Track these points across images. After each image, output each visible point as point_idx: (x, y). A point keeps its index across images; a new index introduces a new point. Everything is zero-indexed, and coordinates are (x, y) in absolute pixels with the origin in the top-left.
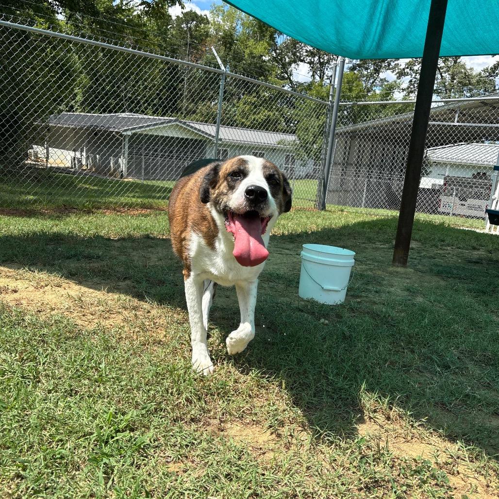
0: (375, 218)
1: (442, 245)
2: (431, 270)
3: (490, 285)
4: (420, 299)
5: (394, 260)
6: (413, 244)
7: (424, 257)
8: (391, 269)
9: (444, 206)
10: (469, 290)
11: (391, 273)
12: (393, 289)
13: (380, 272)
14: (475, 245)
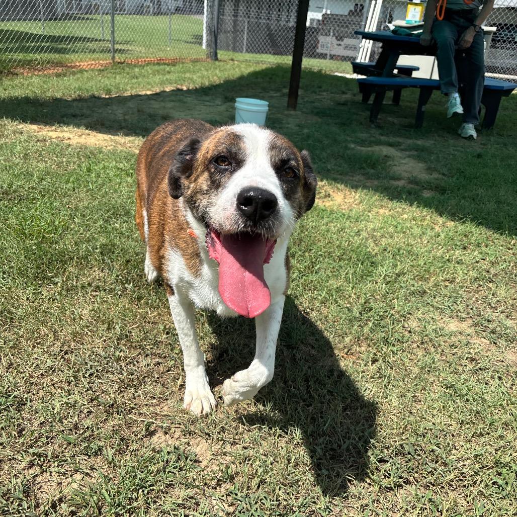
0: (264, 67)
1: (320, 91)
2: (312, 112)
3: (348, 119)
4: (306, 131)
5: (288, 106)
6: (300, 92)
7: (307, 102)
8: (286, 112)
9: (323, 46)
10: (336, 124)
11: (286, 115)
12: (289, 126)
13: (279, 116)
14: (344, 90)
